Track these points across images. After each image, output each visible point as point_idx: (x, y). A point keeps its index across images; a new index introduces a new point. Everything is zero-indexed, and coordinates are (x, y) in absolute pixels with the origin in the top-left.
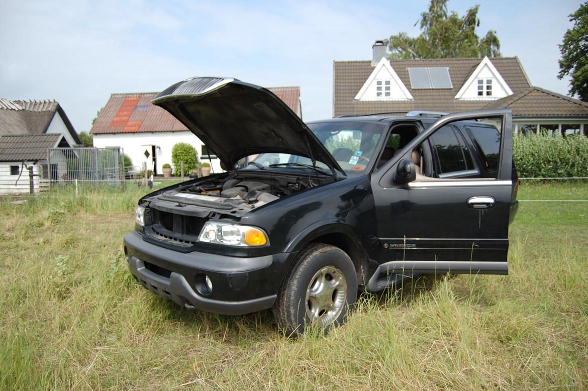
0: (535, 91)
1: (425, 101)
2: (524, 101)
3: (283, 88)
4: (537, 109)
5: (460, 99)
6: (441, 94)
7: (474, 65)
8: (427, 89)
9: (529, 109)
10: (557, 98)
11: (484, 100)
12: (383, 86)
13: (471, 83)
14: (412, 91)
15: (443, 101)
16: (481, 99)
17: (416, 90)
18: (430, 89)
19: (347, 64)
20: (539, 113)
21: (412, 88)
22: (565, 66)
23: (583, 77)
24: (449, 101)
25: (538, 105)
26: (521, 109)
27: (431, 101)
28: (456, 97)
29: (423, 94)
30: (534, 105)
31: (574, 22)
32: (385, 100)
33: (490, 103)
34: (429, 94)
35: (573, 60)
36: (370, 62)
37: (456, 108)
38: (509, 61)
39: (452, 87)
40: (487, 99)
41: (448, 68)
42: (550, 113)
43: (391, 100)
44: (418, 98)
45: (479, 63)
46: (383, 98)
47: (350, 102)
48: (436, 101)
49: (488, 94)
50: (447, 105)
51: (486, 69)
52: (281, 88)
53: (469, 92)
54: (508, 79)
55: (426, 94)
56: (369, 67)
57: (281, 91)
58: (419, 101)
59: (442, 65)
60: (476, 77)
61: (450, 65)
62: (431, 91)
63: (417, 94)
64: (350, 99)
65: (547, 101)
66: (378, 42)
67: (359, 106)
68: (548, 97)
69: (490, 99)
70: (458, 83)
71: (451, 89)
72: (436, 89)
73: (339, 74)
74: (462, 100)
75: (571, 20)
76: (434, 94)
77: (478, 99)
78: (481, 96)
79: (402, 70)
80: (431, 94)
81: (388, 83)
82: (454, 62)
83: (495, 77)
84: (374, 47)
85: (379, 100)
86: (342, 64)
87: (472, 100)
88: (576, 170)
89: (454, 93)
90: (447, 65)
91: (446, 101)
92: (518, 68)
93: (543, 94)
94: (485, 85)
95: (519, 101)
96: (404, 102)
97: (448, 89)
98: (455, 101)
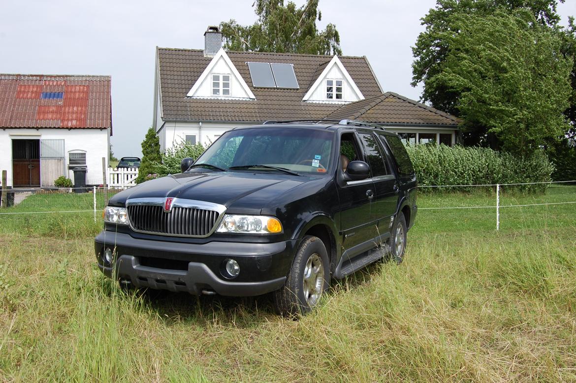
0: (391, 97)
1: (269, 102)
2: (381, 108)
3: (89, 76)
4: (395, 117)
5: (308, 102)
6: (287, 94)
7: (321, 63)
8: (271, 89)
9: (387, 116)
10: (413, 105)
11: (333, 103)
12: (221, 82)
13: (320, 84)
14: (254, 89)
15: (289, 103)
16: (330, 103)
17: (258, 88)
18: (274, 89)
19: (174, 52)
20: (397, 121)
21: (254, 86)
22: (418, 72)
23: (437, 84)
24: (297, 103)
25: (396, 112)
26: (379, 116)
27: (275, 102)
28: (304, 99)
29: (267, 93)
30: (392, 112)
31: (425, 25)
32: (223, 99)
33: (340, 106)
34: (273, 94)
35: (426, 65)
36: (202, 51)
37: (304, 112)
38: (357, 61)
39: (298, 87)
40: (337, 103)
41: (293, 65)
42: (408, 121)
43: (230, 99)
44: (262, 98)
45: (329, 62)
46: (221, 96)
47: (181, 100)
48: (282, 103)
49: (338, 97)
50: (295, 107)
51: (335, 68)
52: (86, 76)
53: (317, 94)
54: (358, 81)
55: (271, 93)
56: (201, 58)
57: (86, 80)
58: (263, 102)
59: (286, 61)
60: (325, 77)
61: (295, 62)
62: (276, 90)
63: (260, 93)
64: (182, 95)
65: (404, 108)
66: (211, 28)
67: (193, 105)
68: (404, 104)
69: (340, 103)
70: (305, 82)
71: (297, 89)
72: (281, 89)
73: (165, 64)
74: (311, 102)
75: (422, 24)
76: (279, 94)
77: (327, 103)
78: (331, 99)
79: (240, 64)
80: (276, 94)
81: (226, 78)
82: (299, 58)
83: (346, 78)
84: (207, 35)
85: (216, 98)
86: (167, 52)
87: (321, 102)
88: (439, 180)
89: (301, 95)
90: (291, 61)
91: (293, 103)
92: (367, 69)
93: (399, 100)
94: (334, 87)
95: (377, 107)
96: (245, 103)
97: (294, 89)
98: (302, 104)
